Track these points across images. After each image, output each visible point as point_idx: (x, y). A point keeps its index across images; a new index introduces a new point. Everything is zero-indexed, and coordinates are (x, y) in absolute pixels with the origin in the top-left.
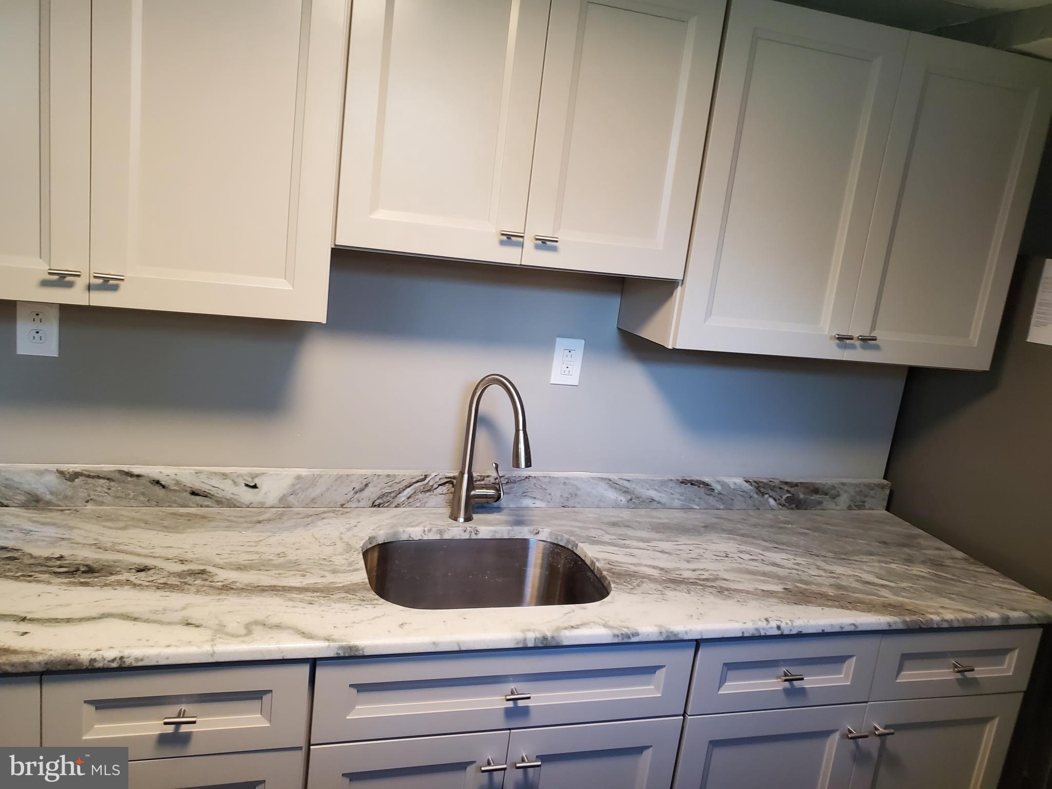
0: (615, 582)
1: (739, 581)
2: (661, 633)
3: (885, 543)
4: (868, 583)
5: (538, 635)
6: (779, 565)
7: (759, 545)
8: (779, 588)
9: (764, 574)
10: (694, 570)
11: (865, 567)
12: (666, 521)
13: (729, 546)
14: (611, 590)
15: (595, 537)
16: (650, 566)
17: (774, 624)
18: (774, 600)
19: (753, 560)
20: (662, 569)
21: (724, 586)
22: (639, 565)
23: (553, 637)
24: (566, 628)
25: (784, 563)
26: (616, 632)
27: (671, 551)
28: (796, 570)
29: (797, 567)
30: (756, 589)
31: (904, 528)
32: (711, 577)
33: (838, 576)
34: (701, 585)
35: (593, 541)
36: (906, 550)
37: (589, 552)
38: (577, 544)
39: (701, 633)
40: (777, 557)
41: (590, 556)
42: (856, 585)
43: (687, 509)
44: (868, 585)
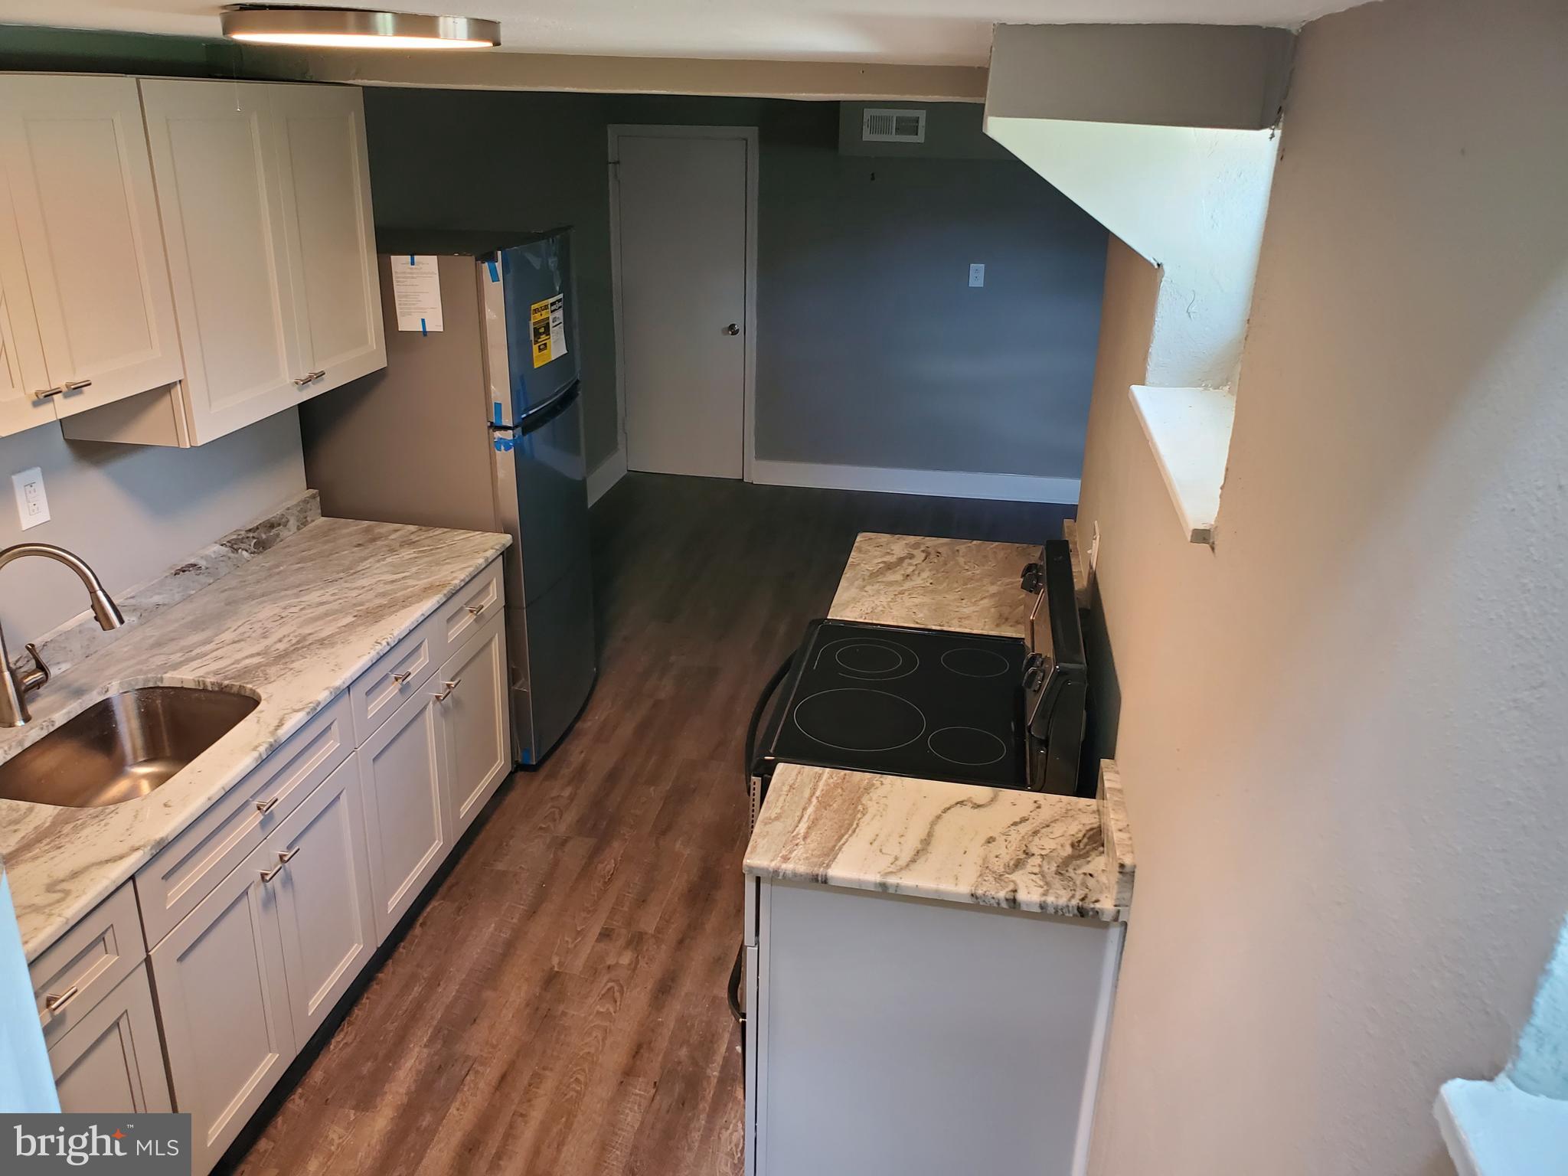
0: (247, 683)
1: (321, 629)
2: (331, 693)
3: (359, 545)
4: (393, 582)
5: (266, 746)
6: (324, 602)
7: (286, 596)
8: (350, 619)
9: (327, 614)
10: (280, 641)
11: (375, 572)
12: (190, 618)
13: (267, 611)
14: (254, 692)
15: (166, 664)
16: (247, 657)
17: (384, 643)
18: (361, 628)
19: (302, 609)
20: (258, 654)
21: (317, 638)
22: (237, 662)
23: (275, 741)
24: (276, 730)
25: (324, 598)
26: (308, 710)
27: (241, 637)
28: (340, 599)
29: (337, 597)
30: (339, 628)
31: (353, 528)
32: (298, 638)
33: (369, 588)
34: (303, 647)
35: (175, 667)
36: (379, 543)
37: (186, 676)
38: (162, 678)
39: (351, 676)
40: (314, 597)
41: (191, 678)
42: (389, 587)
43: (188, 598)
44: (395, 584)
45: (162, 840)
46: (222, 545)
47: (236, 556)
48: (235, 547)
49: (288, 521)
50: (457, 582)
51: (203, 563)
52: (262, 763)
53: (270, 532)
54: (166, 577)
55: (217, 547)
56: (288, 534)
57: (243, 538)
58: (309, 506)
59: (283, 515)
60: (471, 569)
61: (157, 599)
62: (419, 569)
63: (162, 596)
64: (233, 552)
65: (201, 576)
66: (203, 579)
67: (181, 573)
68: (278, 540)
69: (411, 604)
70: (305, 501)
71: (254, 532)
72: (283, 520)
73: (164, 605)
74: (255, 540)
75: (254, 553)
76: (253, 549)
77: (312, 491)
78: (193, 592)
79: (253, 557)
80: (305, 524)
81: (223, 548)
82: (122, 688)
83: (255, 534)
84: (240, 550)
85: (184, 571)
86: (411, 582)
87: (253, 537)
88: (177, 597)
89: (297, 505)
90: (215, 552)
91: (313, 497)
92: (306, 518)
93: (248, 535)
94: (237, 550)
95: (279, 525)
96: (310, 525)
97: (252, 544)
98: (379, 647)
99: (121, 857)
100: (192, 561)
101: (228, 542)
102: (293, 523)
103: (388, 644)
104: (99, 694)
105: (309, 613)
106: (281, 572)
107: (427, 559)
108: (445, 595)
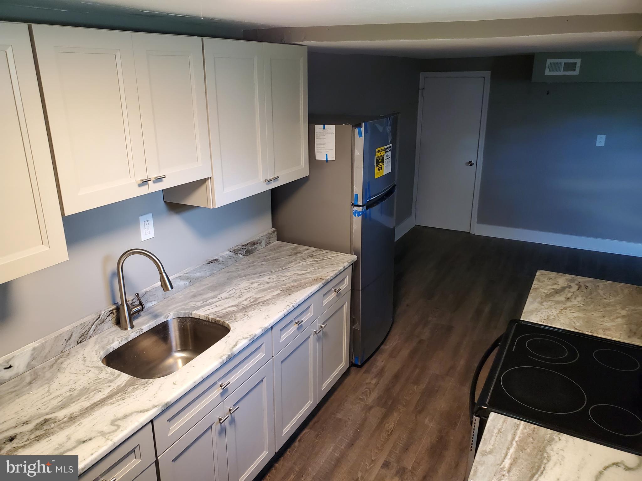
0: (226, 320)
1: (265, 296)
2: (262, 330)
3: (290, 255)
4: (301, 274)
5: (227, 356)
6: (269, 282)
7: (254, 277)
8: (278, 292)
9: (269, 288)
10: (246, 300)
11: (294, 269)
12: (210, 284)
13: (244, 284)
14: (228, 325)
15: (195, 306)
16: (229, 307)
17: (291, 306)
18: (282, 297)
19: (259, 285)
20: (235, 306)
21: (262, 300)
22: (225, 309)
23: (231, 354)
24: (233, 348)
25: (269, 280)
26: (249, 338)
27: (229, 296)
28: (276, 281)
29: (275, 280)
30: (273, 296)
31: (289, 247)
32: (254, 299)
33: (290, 277)
34: (255, 304)
35: (198, 308)
36: (299, 255)
37: (201, 313)
38: (191, 313)
39: (273, 322)
40: (265, 279)
41: (203, 315)
42: (299, 277)
43: (212, 275)
44: (302, 276)
45: (168, 403)
46: (230, 251)
47: (237, 256)
48: (236, 252)
49: (262, 242)
50: (329, 277)
51: (221, 259)
52: (223, 365)
53: (253, 247)
54: (204, 264)
55: (228, 252)
56: (261, 248)
57: (240, 249)
58: (271, 236)
59: (259, 239)
60: (337, 271)
61: (198, 274)
62: (314, 269)
63: (201, 273)
64: (235, 255)
65: (220, 265)
66: (220, 266)
67: (211, 263)
68: (257, 250)
69: (307, 287)
70: (270, 234)
71: (246, 246)
72: (259, 242)
73: (201, 277)
74: (246, 250)
75: (245, 255)
76: (244, 254)
77: (274, 229)
78: (216, 272)
79: (244, 257)
80: (269, 244)
81: (231, 253)
82: (175, 316)
83: (246, 247)
84: (239, 254)
85: (212, 262)
86: (309, 276)
87: (245, 249)
88: (208, 274)
89: (266, 235)
90: (227, 254)
91: (274, 232)
92: (270, 241)
93: (243, 248)
94: (237, 254)
95: (258, 243)
96: (271, 244)
97: (244, 252)
98: (288, 308)
99: (147, 410)
100: (216, 258)
101: (234, 250)
102: (264, 243)
103: (293, 306)
104: (164, 318)
105: (262, 287)
106: (254, 265)
107: (317, 265)
108: (323, 283)
